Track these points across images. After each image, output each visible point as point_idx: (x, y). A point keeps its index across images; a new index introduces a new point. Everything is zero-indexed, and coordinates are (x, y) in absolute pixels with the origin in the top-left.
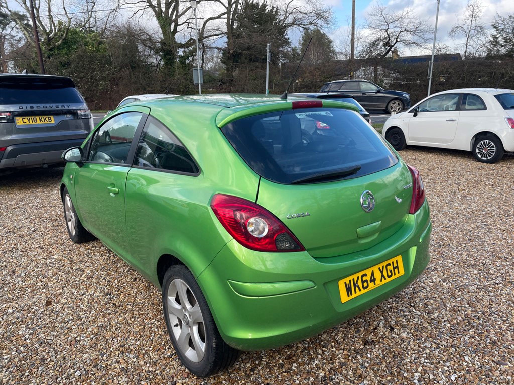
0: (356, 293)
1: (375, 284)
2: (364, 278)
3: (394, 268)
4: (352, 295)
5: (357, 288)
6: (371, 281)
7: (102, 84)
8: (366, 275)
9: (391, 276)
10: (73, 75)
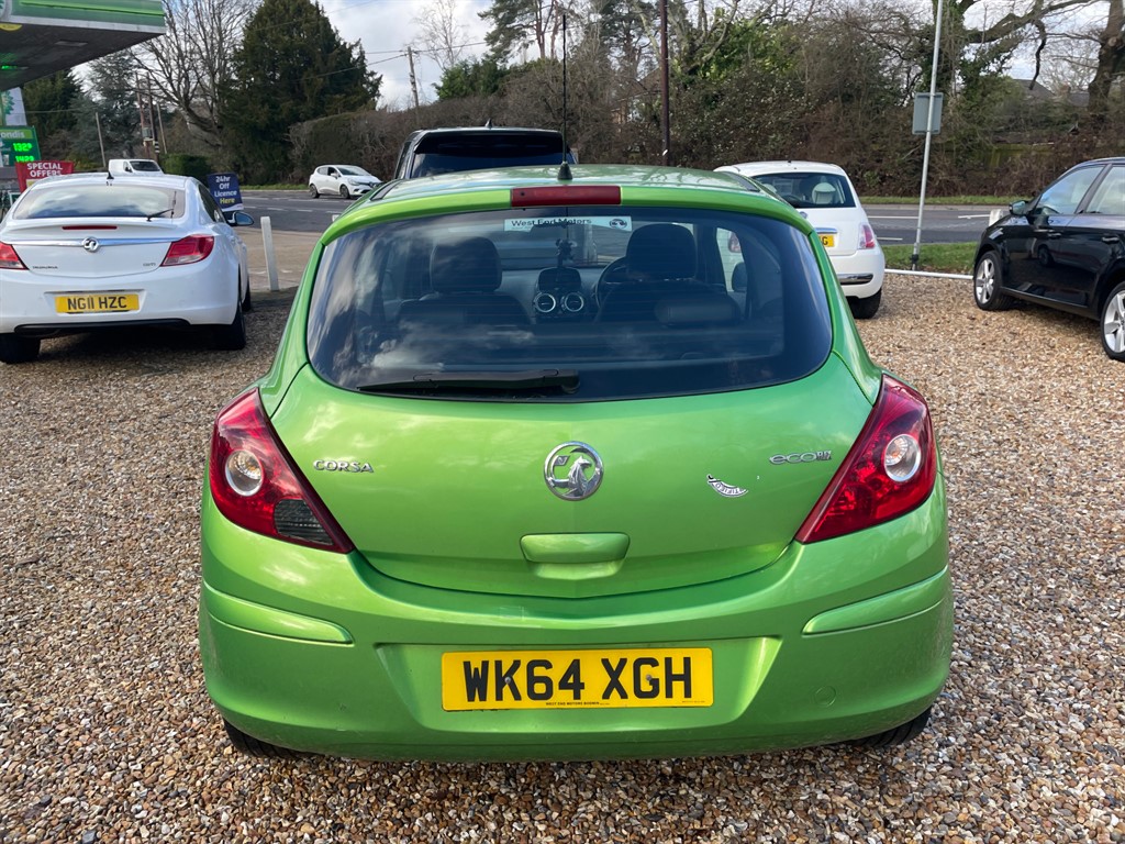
0: (499, 697)
1: (577, 696)
2: (539, 671)
3: (670, 677)
4: (483, 698)
5: (506, 690)
6: (563, 685)
7: (774, 140)
8: (548, 665)
9: (653, 694)
10: (723, 121)
